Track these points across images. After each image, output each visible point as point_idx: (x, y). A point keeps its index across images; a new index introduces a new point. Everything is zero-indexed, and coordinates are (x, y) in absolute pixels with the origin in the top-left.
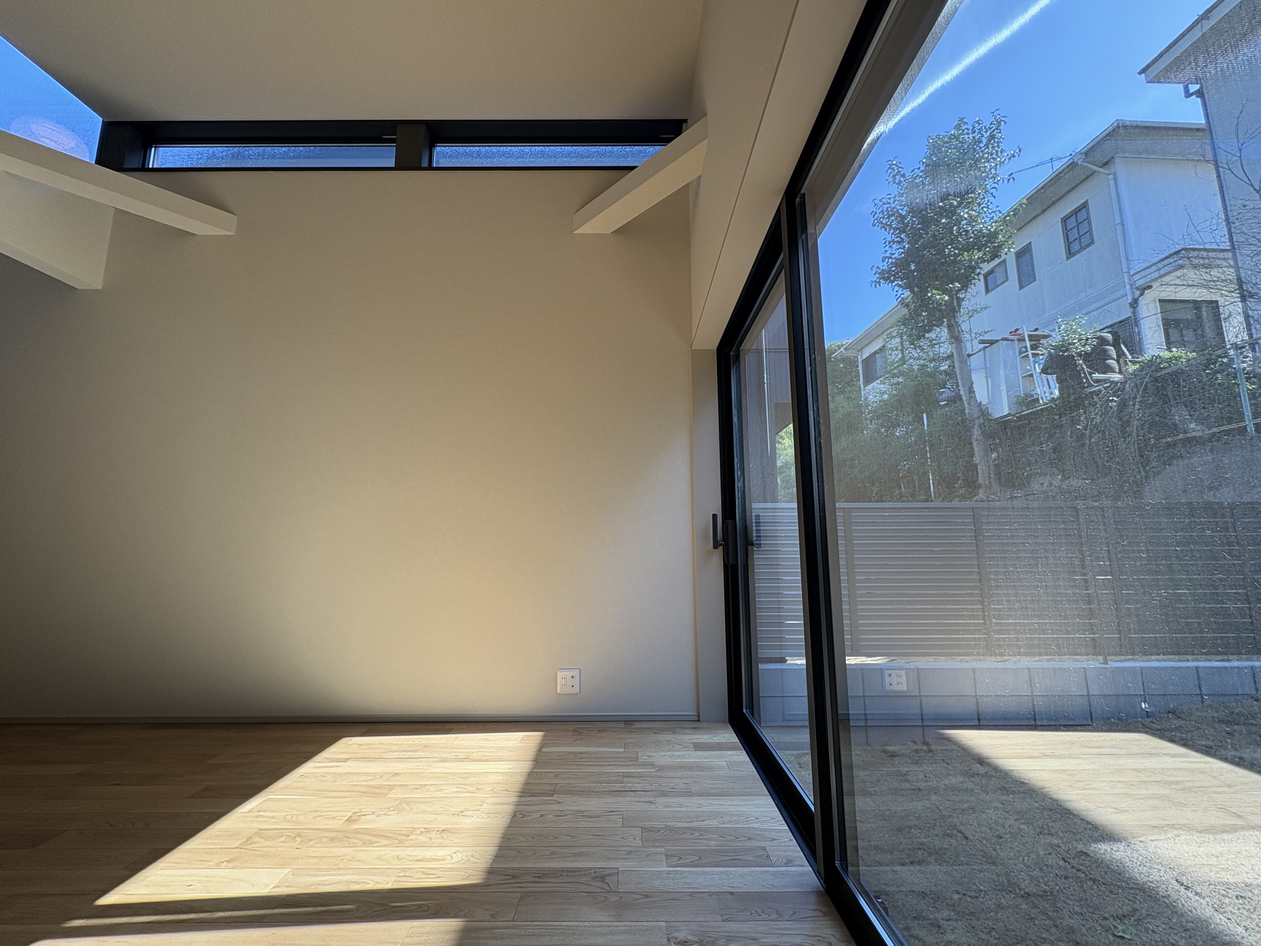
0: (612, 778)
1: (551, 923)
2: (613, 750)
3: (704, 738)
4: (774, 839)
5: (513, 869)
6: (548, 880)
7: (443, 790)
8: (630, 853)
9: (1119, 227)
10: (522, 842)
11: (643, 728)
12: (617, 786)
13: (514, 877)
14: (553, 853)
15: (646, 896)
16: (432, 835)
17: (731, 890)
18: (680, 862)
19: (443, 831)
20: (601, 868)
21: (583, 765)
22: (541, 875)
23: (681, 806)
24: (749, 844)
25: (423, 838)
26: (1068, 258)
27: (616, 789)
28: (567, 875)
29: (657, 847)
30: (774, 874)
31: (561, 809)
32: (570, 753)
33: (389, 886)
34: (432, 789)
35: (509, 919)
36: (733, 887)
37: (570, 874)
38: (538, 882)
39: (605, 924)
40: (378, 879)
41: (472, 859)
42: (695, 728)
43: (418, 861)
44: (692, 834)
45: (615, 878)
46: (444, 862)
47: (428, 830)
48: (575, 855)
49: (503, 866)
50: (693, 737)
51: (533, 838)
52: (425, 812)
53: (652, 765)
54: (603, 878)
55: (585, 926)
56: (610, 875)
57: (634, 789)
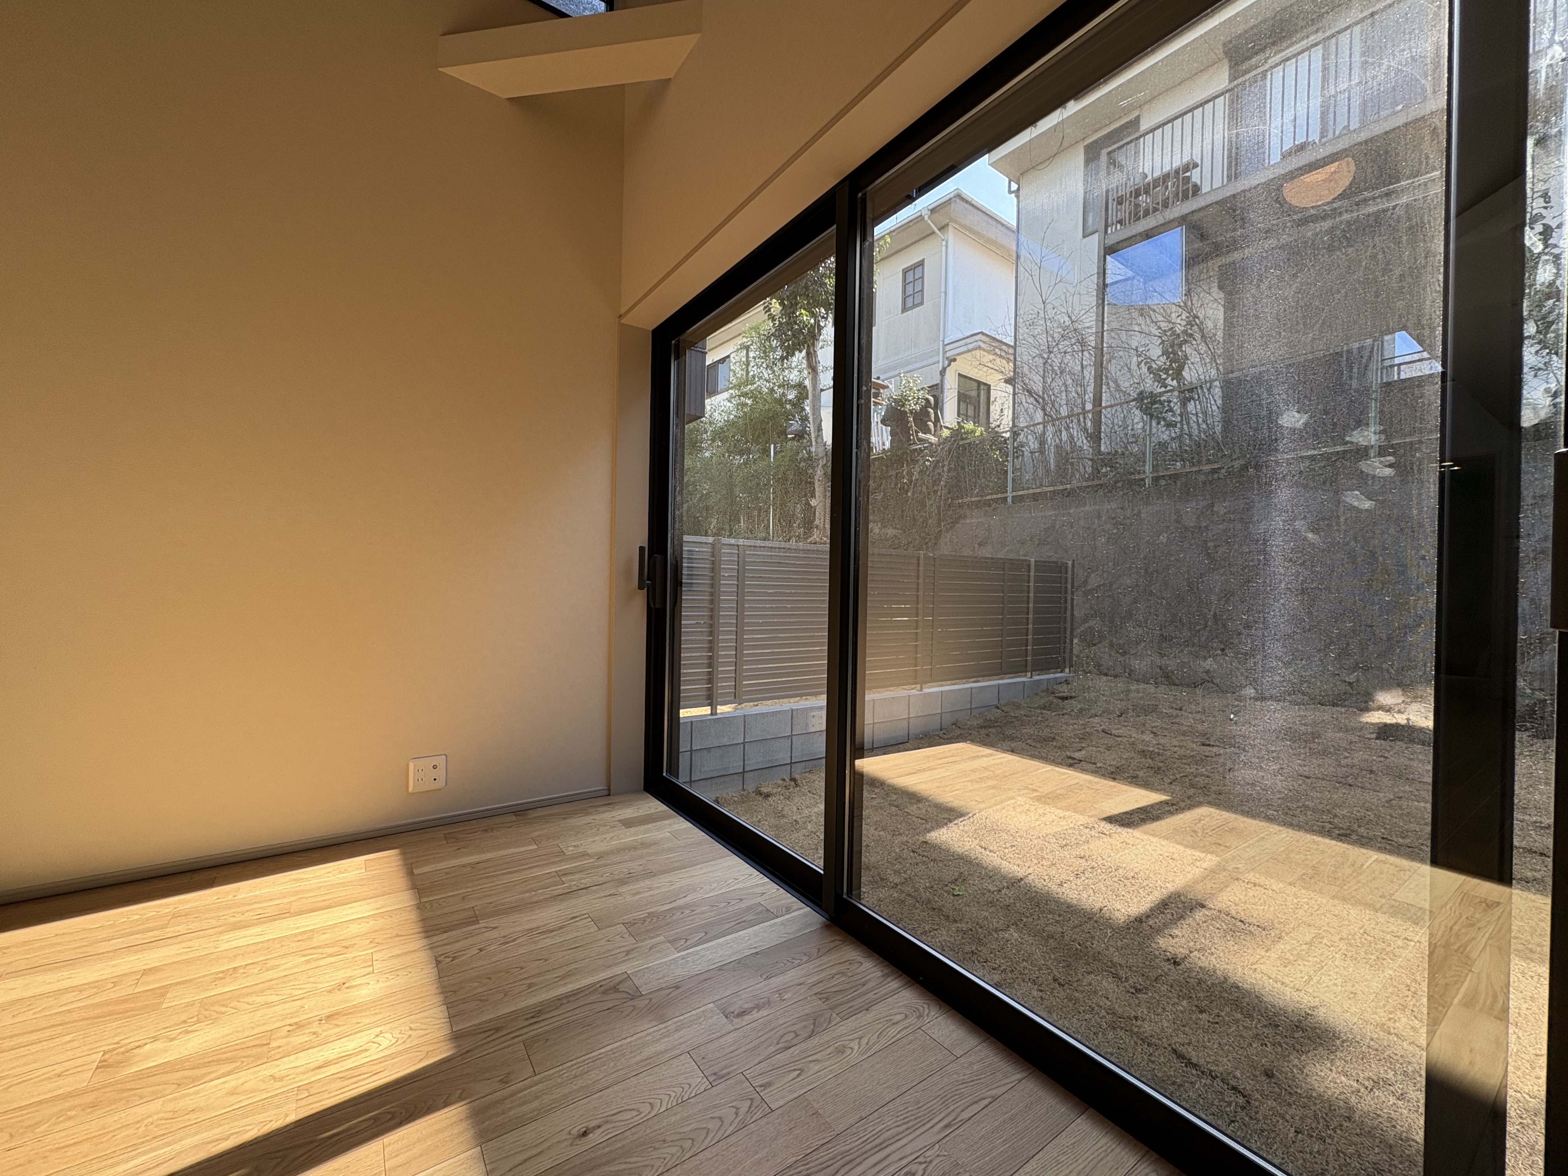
0: (547, 881)
1: (587, 1056)
2: (522, 849)
3: (628, 812)
4: (764, 894)
5: (490, 1021)
6: (548, 1016)
7: (277, 966)
8: (628, 953)
9: (943, 294)
10: (475, 988)
11: (544, 816)
12: (559, 890)
13: (497, 1030)
14: (530, 986)
15: (677, 988)
16: (315, 1028)
17: (754, 951)
18: (688, 943)
19: (328, 1017)
20: (605, 980)
21: (492, 876)
22: (536, 1013)
23: (651, 889)
24: (744, 905)
25: (298, 1039)
26: (903, 312)
27: (560, 892)
28: (568, 1002)
29: (653, 937)
30: (782, 924)
31: (503, 934)
32: (464, 866)
33: (292, 1118)
34: (256, 971)
35: (529, 1075)
36: (755, 948)
37: (571, 999)
38: (536, 1022)
39: (652, 1030)
40: (260, 1118)
41: (413, 1033)
42: (609, 804)
43: (320, 1067)
44: (682, 913)
45: (629, 983)
46: (367, 1054)
47: (299, 1026)
48: (563, 977)
49: (470, 1024)
50: (614, 813)
51: (489, 978)
52: (268, 1005)
53: (585, 855)
54: (615, 989)
55: (630, 1042)
56: (621, 982)
57: (582, 886)
